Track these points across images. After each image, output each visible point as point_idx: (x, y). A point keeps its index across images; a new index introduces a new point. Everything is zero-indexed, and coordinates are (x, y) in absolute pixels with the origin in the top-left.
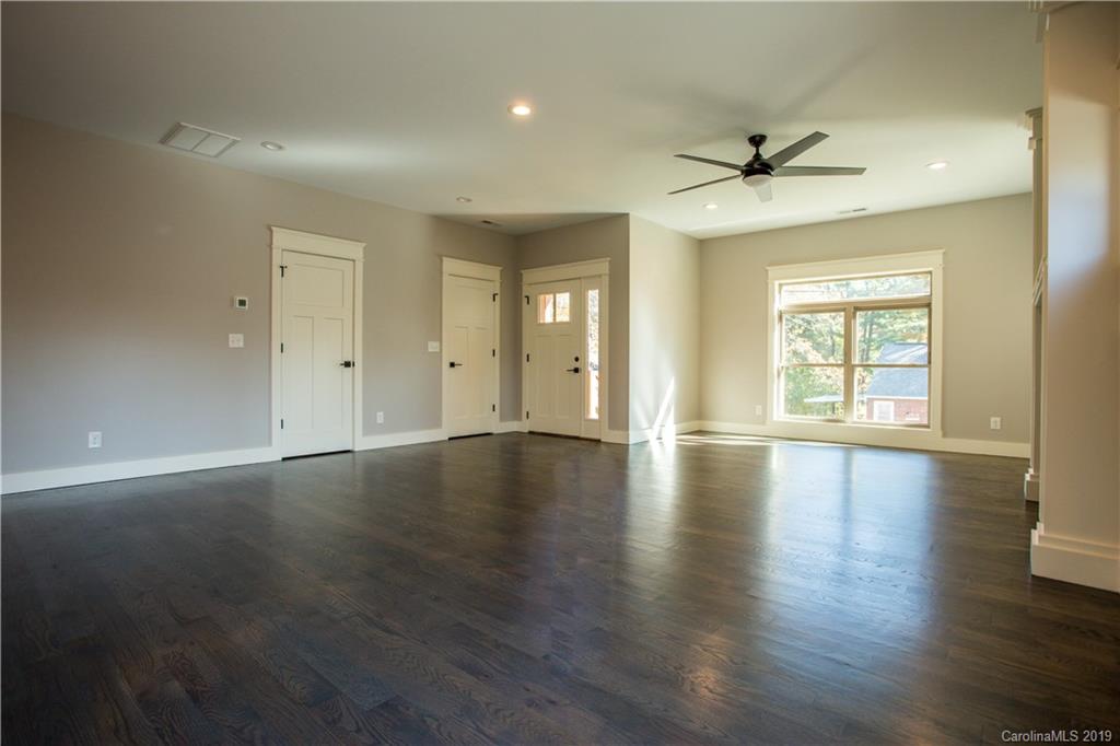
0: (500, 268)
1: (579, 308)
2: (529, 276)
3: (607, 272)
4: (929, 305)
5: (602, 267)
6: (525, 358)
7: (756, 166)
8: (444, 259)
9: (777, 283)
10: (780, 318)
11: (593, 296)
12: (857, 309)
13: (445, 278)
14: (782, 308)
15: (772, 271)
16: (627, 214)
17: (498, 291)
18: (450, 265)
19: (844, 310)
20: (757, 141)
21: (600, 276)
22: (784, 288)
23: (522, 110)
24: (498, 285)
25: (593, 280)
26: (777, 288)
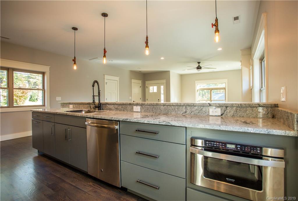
0: (141, 81)
1: (159, 89)
2: (147, 82)
3: (165, 82)
4: (225, 89)
5: (164, 81)
6: (146, 100)
7: (199, 67)
8: (132, 80)
9: (197, 84)
10: (198, 91)
11: (162, 87)
12: (212, 89)
13: (132, 83)
14: (198, 89)
15: (196, 82)
16: (169, 71)
17: (141, 86)
18: (133, 81)
19: (210, 89)
20: (199, 63)
21: (164, 83)
22: (198, 85)
23: (162, 58)
24: (141, 84)
25: (162, 84)
26: (197, 85)
